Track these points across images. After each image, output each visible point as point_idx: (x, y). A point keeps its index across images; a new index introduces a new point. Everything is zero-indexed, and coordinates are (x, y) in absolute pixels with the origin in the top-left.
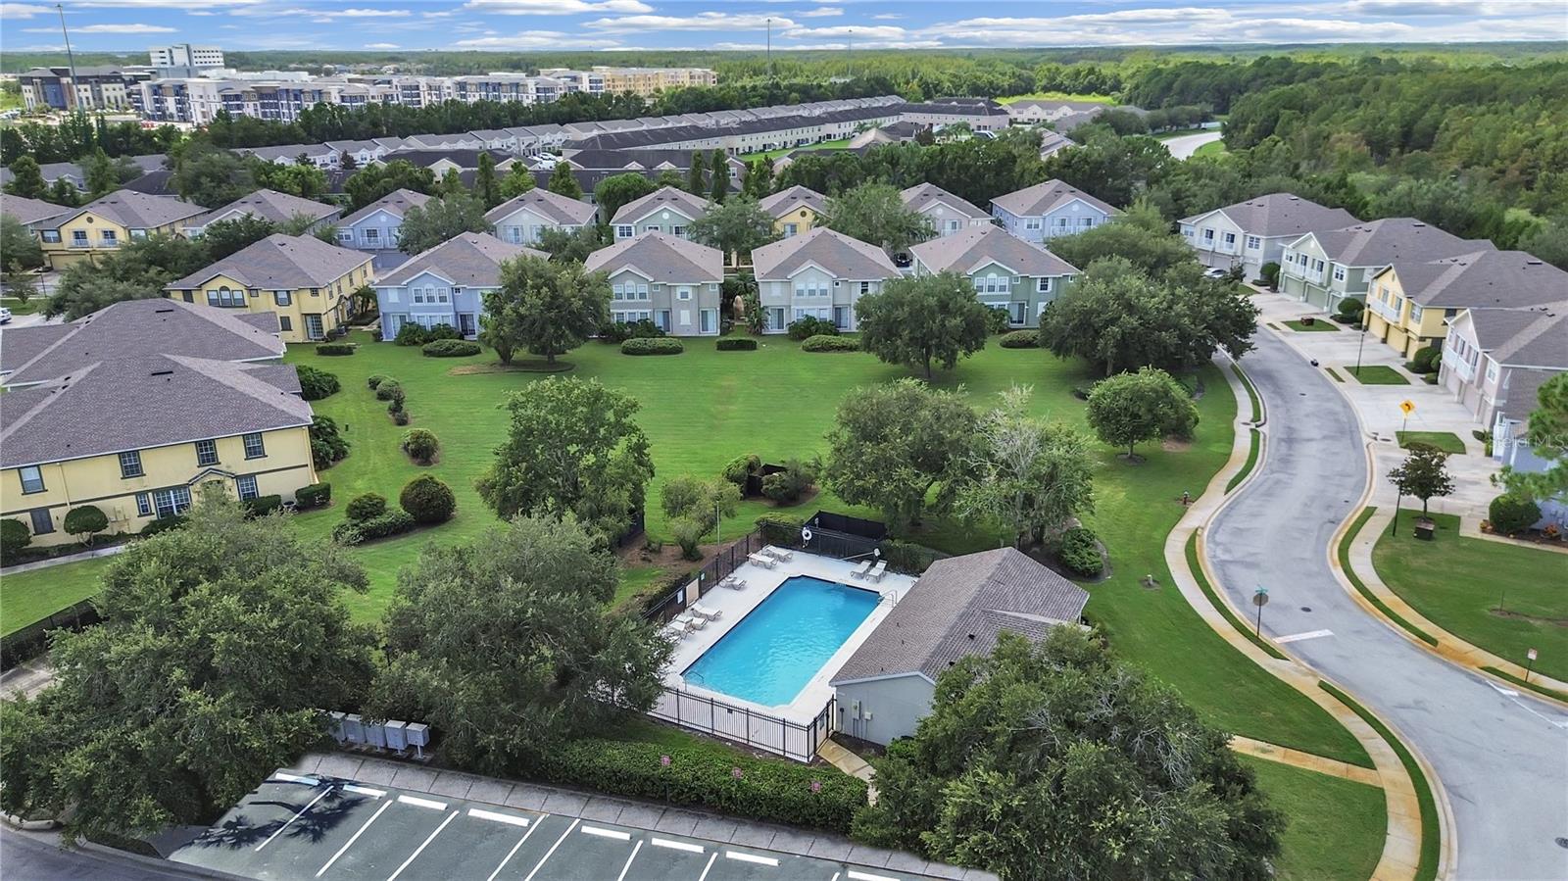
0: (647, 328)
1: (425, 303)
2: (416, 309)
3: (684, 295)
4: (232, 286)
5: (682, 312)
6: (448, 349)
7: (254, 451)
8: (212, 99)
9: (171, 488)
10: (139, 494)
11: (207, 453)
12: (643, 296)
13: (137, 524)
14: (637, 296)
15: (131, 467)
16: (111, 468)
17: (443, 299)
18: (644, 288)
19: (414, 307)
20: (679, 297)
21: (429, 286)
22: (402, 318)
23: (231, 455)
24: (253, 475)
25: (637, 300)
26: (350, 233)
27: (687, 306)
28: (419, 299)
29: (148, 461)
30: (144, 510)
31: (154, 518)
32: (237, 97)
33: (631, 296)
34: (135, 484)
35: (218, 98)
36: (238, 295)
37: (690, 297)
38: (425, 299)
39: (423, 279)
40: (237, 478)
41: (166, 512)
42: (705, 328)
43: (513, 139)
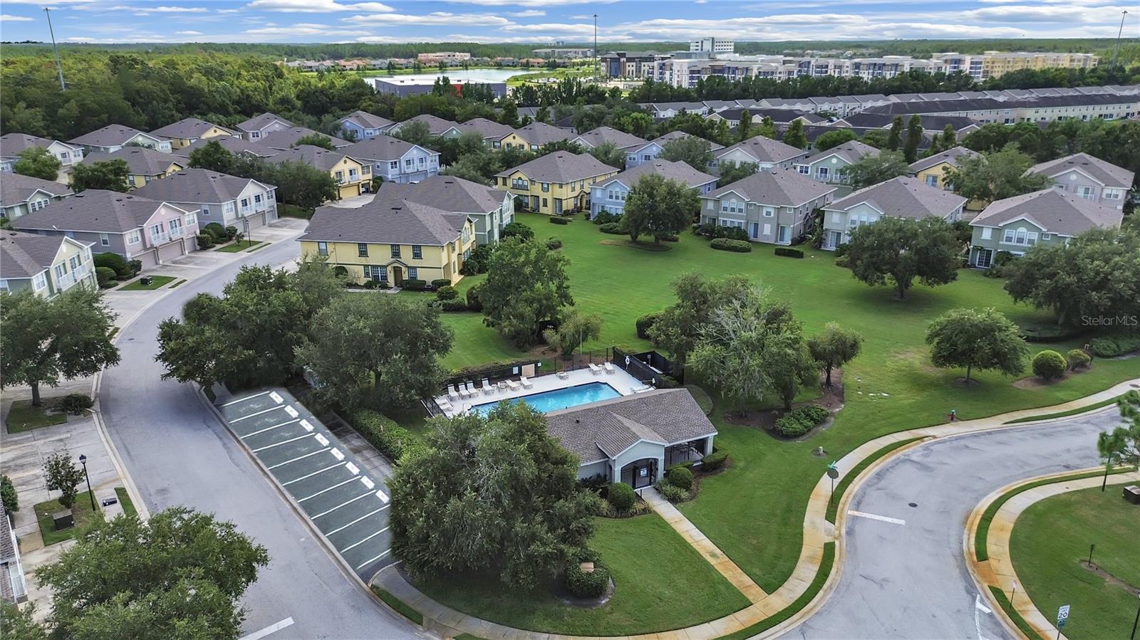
0: (740, 234)
1: (614, 200)
2: (609, 203)
3: (768, 213)
4: (524, 178)
5: (765, 225)
6: (611, 229)
7: (417, 255)
8: (684, 73)
9: (379, 266)
10: (366, 266)
11: (396, 254)
12: (740, 210)
13: (363, 281)
14: (737, 210)
15: (363, 253)
16: (355, 250)
17: (623, 198)
18: (743, 206)
19: (609, 202)
20: (764, 214)
21: (618, 189)
22: (603, 207)
23: (406, 254)
24: (415, 268)
25: (736, 213)
26: (636, 156)
27: (768, 221)
28: (611, 197)
29: (371, 250)
30: (367, 275)
31: (371, 279)
32: (699, 72)
33: (733, 210)
34: (364, 261)
35: (688, 72)
36: (525, 183)
37: (772, 215)
38: (614, 197)
39: (613, 185)
40: (409, 267)
41: (376, 277)
42: (782, 239)
43: (841, 104)
